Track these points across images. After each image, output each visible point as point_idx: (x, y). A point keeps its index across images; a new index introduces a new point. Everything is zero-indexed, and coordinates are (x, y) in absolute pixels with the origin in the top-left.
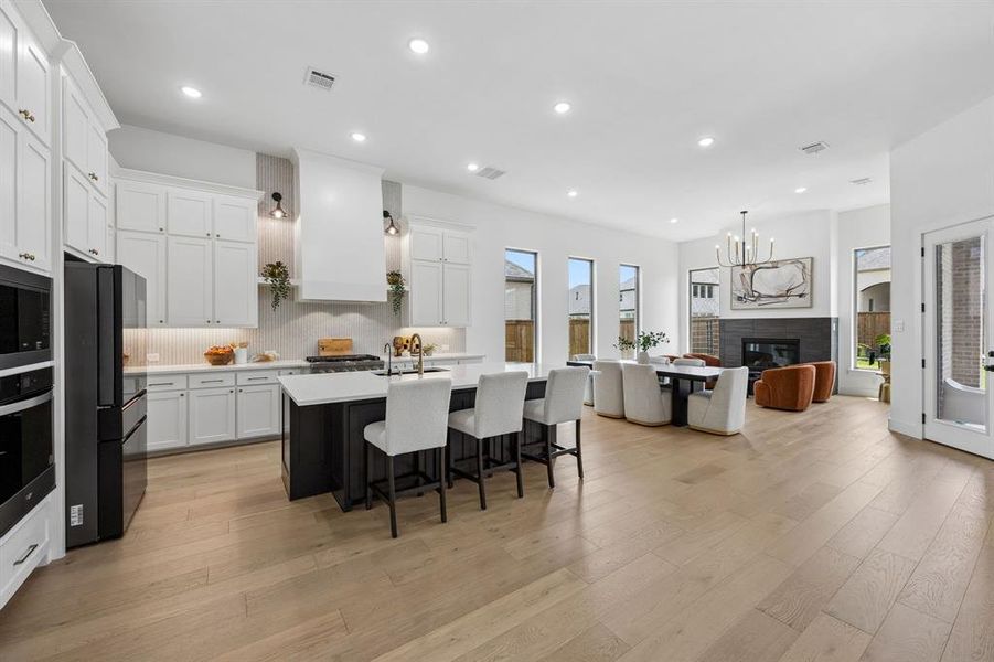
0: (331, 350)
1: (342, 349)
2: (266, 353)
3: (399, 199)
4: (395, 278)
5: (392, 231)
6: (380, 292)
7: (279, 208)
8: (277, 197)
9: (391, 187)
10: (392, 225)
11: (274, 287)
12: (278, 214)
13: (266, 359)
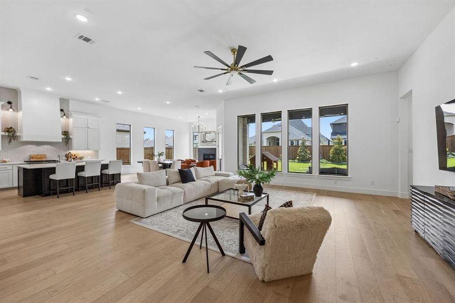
0: (36, 158)
1: (41, 158)
2: (4, 160)
3: (68, 106)
4: (66, 133)
5: (65, 117)
6: (59, 138)
7: (11, 108)
8: (9, 103)
9: (64, 101)
10: (64, 115)
11: (9, 136)
12: (11, 110)
13: (5, 162)
